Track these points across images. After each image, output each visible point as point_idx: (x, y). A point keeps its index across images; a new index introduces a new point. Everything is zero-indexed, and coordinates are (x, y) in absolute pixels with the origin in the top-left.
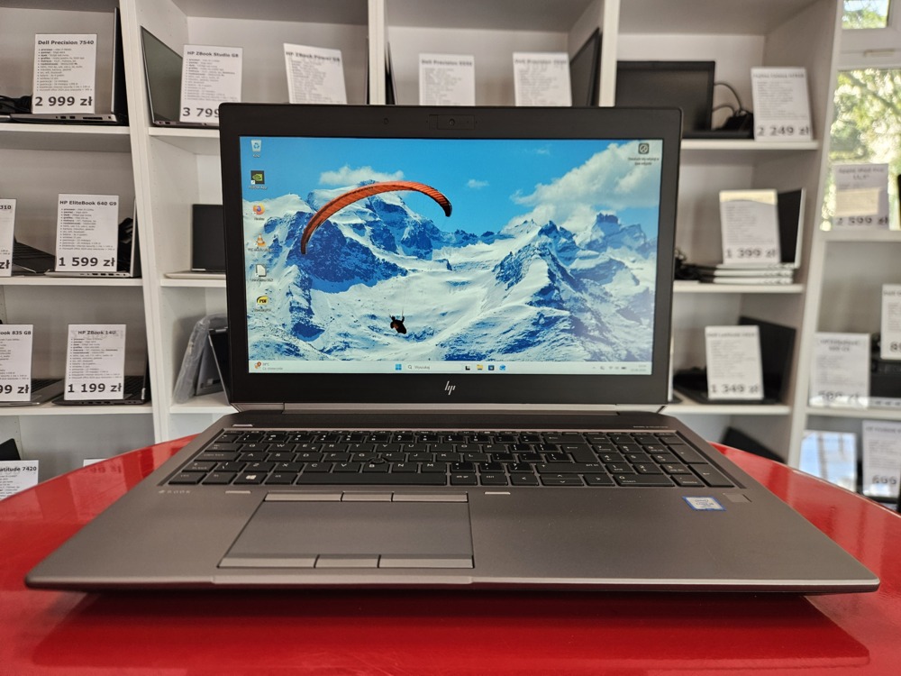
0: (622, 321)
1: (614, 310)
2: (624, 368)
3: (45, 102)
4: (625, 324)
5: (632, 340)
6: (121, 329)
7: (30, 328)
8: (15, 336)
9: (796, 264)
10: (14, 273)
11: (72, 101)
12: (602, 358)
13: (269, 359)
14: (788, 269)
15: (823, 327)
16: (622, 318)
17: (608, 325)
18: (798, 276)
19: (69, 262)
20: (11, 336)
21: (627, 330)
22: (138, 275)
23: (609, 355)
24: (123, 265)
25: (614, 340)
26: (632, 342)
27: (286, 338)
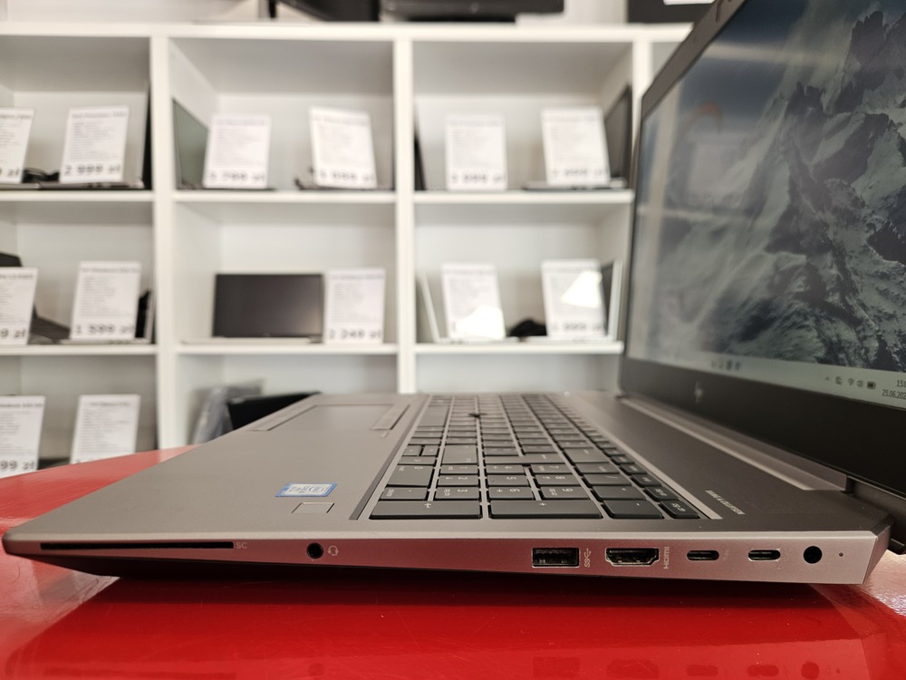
0: (877, 263)
1: (864, 236)
2: (871, 385)
3: (74, 171)
4: (881, 269)
5: (890, 311)
6: (134, 400)
7: (41, 400)
8: (26, 409)
10: (30, 342)
11: (99, 169)
12: (842, 356)
16: (877, 257)
17: (854, 278)
19: (85, 330)
20: (21, 409)
21: (883, 285)
22: (153, 341)
23: (851, 351)
24: (140, 332)
25: (861, 313)
26: (891, 317)
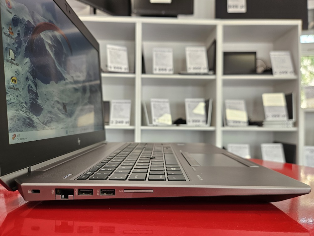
9: (294, 119)
13: (20, 131)
14: (291, 122)
15: (307, 144)
18: (296, 124)
27: (28, 114)
